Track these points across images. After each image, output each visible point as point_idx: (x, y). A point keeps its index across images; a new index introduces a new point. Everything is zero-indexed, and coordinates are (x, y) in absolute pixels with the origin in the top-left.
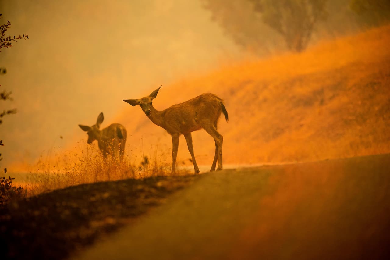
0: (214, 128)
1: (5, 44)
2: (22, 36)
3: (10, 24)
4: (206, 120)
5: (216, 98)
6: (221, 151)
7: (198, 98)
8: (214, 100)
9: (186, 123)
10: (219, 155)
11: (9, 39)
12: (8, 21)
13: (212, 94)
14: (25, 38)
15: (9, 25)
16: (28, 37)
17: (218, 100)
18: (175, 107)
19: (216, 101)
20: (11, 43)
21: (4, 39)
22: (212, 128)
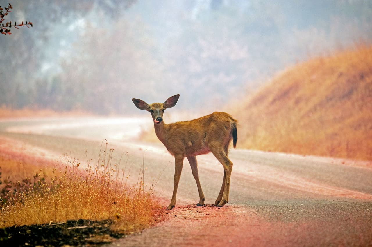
0: (224, 153)
1: (4, 30)
2: (25, 23)
3: (12, 8)
4: (215, 143)
5: (229, 119)
6: (229, 180)
7: (209, 117)
8: (226, 120)
9: (193, 145)
10: (226, 185)
11: (9, 25)
12: (10, 4)
13: (226, 113)
14: (28, 25)
15: (10, 8)
16: (32, 25)
17: (231, 121)
18: (182, 124)
19: (228, 122)
20: (10, 30)
21: (3, 25)
22: (221, 153)
